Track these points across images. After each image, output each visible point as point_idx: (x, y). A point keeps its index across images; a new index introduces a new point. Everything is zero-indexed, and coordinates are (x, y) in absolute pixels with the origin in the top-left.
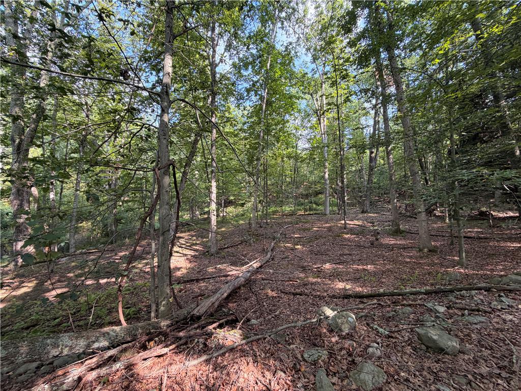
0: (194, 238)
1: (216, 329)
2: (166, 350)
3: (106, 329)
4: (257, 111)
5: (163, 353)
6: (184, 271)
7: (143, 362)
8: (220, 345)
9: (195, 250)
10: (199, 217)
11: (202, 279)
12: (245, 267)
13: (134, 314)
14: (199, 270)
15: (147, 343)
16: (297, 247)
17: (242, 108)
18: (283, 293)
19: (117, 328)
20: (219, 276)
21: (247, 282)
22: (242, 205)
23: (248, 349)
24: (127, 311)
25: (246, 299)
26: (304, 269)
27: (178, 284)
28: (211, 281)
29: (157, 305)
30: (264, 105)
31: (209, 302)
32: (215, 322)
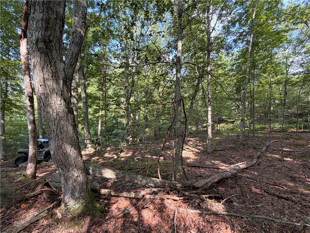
0: (198, 142)
1: (207, 198)
2: (177, 198)
3: (153, 179)
4: (244, 54)
5: (176, 199)
6: (192, 160)
7: (167, 200)
8: (208, 208)
9: (199, 149)
10: (201, 129)
11: (202, 167)
12: (232, 165)
13: (166, 176)
14: (200, 161)
15: (169, 191)
16: (285, 159)
17: (231, 55)
18: (267, 192)
19: (158, 180)
20: (213, 168)
21: (233, 176)
22: (233, 122)
23: (228, 219)
24: (163, 174)
25: (232, 188)
26: (293, 179)
27: (188, 166)
28: (207, 170)
29: (175, 174)
30: (250, 48)
31: (204, 182)
32: (207, 194)
